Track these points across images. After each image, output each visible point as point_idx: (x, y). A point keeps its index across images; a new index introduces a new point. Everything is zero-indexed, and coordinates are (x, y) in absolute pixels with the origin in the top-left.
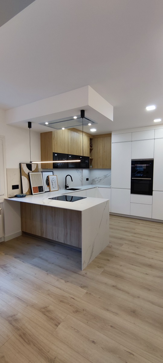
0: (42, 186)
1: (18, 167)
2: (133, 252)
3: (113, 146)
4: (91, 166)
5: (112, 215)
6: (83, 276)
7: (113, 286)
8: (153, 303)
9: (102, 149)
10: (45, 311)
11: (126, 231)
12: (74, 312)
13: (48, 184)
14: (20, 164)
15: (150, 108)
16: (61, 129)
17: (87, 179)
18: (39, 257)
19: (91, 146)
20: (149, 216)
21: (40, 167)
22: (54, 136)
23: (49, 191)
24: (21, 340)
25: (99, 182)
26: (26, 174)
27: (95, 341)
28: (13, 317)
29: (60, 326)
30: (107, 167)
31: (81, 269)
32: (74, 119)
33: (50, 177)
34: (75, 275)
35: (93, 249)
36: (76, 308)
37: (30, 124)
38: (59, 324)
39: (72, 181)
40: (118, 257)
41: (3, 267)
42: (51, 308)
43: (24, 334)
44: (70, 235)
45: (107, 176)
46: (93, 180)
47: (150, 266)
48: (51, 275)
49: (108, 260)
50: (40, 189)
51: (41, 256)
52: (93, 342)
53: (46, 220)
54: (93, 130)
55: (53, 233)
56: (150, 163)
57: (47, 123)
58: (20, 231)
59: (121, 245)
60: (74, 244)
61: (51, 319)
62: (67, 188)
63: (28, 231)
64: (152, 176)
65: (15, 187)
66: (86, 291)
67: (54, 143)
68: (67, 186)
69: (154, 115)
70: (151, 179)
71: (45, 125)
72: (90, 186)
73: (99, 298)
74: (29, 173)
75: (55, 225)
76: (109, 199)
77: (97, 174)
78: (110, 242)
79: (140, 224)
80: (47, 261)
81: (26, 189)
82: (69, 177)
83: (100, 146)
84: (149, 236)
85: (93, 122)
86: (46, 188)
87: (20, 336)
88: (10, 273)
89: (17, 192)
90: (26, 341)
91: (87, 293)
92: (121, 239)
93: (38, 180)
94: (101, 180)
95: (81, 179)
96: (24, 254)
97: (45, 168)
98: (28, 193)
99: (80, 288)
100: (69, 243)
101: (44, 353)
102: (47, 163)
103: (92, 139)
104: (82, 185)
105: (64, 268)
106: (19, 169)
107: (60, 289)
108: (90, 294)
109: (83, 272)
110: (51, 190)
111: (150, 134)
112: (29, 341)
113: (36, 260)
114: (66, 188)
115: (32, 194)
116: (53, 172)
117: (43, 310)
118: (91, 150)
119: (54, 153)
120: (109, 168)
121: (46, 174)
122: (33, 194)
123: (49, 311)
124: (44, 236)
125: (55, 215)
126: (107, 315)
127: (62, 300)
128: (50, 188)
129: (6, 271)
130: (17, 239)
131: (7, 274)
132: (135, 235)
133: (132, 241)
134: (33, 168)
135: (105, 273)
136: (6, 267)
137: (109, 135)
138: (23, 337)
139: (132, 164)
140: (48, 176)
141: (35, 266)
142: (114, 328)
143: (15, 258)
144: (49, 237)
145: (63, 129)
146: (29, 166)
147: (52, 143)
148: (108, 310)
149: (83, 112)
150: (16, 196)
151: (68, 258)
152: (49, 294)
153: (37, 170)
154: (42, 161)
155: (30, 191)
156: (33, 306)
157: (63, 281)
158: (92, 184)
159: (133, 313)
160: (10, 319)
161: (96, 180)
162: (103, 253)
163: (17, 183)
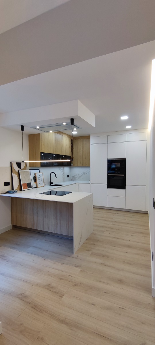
0: (30, 183)
1: (9, 165)
2: (114, 236)
3: (92, 146)
4: (72, 164)
5: (95, 208)
6: (76, 258)
7: (102, 264)
8: (134, 273)
9: (81, 149)
10: (49, 287)
11: (105, 220)
12: (73, 286)
13: (35, 181)
14: (11, 162)
15: (124, 118)
16: (49, 132)
17: (68, 176)
18: (34, 246)
19: (72, 146)
20: (123, 207)
21: (28, 165)
22: (42, 138)
23: (36, 187)
24: (34, 310)
25: (79, 178)
26: (16, 172)
27: (94, 303)
28: (23, 295)
29: (64, 297)
30: (86, 164)
31: (73, 253)
32: (63, 125)
33: (37, 174)
34: (68, 258)
35: (81, 235)
36: (75, 283)
37: (22, 128)
38: (63, 296)
39: (56, 178)
40: (102, 241)
41: (1, 257)
42: (53, 284)
43: (35, 306)
44: (61, 225)
45: (86, 173)
46: (73, 177)
47: (129, 246)
48: (48, 260)
49: (94, 244)
50: (29, 185)
51: (35, 245)
52: (93, 304)
53: (37, 213)
54: (75, 133)
55: (44, 225)
56: (123, 162)
57: (38, 127)
58: (11, 224)
59: (103, 232)
60: (64, 233)
61: (55, 292)
62: (52, 184)
63: (19, 224)
64: (125, 173)
65: (6, 184)
66: (80, 269)
67: (41, 144)
68: (51, 182)
69: (126, 123)
70: (124, 175)
71: (36, 128)
72: (71, 182)
73: (92, 273)
74: (19, 171)
75: (46, 217)
76: (92, 193)
77: (77, 171)
78: (93, 230)
79: (116, 214)
80: (41, 249)
81: (16, 186)
82: (53, 175)
83: (80, 146)
84: (125, 223)
85: (78, 128)
86: (33, 185)
87: (33, 307)
88: (9, 261)
89: (8, 188)
90: (39, 310)
91: (81, 271)
92: (102, 227)
93: (27, 177)
94: (80, 176)
95: (63, 176)
96: (19, 245)
97: (33, 166)
98: (18, 189)
99: (75, 268)
100: (59, 233)
101: (55, 317)
102: (35, 162)
103: (73, 139)
104: (64, 181)
105: (57, 254)
106: (10, 167)
107: (58, 270)
108: (84, 271)
109: (75, 255)
110: (38, 186)
111: (123, 138)
112: (41, 310)
113: (31, 249)
114: (50, 184)
115: (21, 190)
116: (39, 170)
117: (47, 287)
118: (72, 150)
119: (42, 153)
120: (88, 166)
121: (33, 172)
122: (23, 190)
123: (52, 287)
124: (35, 228)
125: (46, 208)
126: (100, 285)
127: (61, 278)
128: (37, 185)
129: (6, 260)
130: (8, 232)
131: (7, 262)
132: (114, 223)
133: (111, 228)
134: (23, 166)
135: (93, 254)
136: (4, 257)
137: (88, 137)
138: (35, 308)
139: (108, 162)
140: (35, 174)
141: (31, 253)
142: (107, 293)
143: (11, 248)
144: (40, 228)
145: (51, 132)
146: (19, 165)
147: (40, 144)
148: (100, 282)
149: (72, 120)
150: (7, 192)
151: (60, 245)
152: (49, 275)
153: (25, 168)
154: (30, 160)
155: (20, 187)
156: (37, 285)
157: (59, 264)
158: (72, 180)
159: (120, 281)
160: (20, 296)
161: (75, 177)
162: (89, 239)
163: (8, 180)
